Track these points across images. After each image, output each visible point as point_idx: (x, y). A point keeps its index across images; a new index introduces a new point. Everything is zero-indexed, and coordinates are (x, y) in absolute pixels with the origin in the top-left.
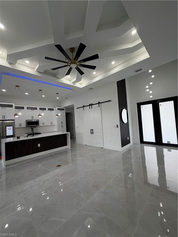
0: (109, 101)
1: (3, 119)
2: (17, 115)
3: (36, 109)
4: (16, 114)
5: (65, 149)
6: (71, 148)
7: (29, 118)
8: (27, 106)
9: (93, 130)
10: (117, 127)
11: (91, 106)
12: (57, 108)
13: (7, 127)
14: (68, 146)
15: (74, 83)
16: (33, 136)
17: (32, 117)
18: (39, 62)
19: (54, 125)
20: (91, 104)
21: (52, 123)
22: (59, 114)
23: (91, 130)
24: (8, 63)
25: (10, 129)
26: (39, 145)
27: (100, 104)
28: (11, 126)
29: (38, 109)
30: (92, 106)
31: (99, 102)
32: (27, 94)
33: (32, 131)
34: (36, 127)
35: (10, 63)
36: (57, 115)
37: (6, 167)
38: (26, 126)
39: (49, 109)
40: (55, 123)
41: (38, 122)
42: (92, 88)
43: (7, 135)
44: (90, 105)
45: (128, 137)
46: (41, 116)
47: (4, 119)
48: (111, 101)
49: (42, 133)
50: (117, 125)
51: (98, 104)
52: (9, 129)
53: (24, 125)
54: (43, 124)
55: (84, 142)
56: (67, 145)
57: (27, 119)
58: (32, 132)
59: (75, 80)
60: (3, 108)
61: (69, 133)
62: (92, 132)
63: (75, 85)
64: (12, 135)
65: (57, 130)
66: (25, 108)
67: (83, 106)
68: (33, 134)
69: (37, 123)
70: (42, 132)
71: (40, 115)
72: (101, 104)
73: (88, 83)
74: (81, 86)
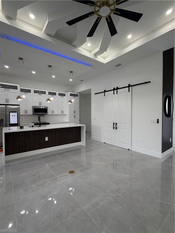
0: (146, 83)
1: (6, 104)
2: (20, 98)
3: (44, 93)
4: (19, 96)
5: (79, 146)
6: (86, 145)
7: (37, 105)
8: (34, 88)
9: (116, 124)
10: (158, 122)
11: (115, 91)
12: (69, 93)
13: (10, 113)
14: (83, 143)
15: (96, 55)
16: (40, 126)
17: (40, 103)
18: (49, 15)
19: (64, 115)
20: (116, 88)
21: (62, 112)
22: (73, 100)
23: (114, 124)
24: (5, 17)
25: (15, 116)
26: (47, 139)
27: (130, 88)
28: (16, 112)
29: (47, 93)
30: (118, 90)
31: (129, 85)
32: (34, 72)
33: (39, 119)
34: (43, 115)
35: (8, 18)
36: (70, 101)
37: (5, 164)
38: (33, 114)
39: (60, 94)
40: (67, 111)
41: (47, 109)
42: (120, 65)
43: (11, 123)
44: (114, 89)
45: (171, 139)
46: (50, 101)
47: (8, 104)
48: (150, 82)
49: (51, 124)
50: (158, 120)
51: (128, 88)
52: (13, 116)
53: (30, 112)
54: (53, 112)
55: (102, 139)
56: (80, 141)
57: (33, 105)
58: (39, 121)
59: (97, 49)
60: (7, 89)
61: (85, 125)
62: (115, 127)
63: (96, 59)
64: (17, 123)
65: (68, 121)
66: (32, 91)
67: (105, 90)
68: (40, 124)
69: (45, 110)
70: (51, 122)
71: (48, 100)
72: (132, 87)
73: (116, 55)
74: (105, 61)
